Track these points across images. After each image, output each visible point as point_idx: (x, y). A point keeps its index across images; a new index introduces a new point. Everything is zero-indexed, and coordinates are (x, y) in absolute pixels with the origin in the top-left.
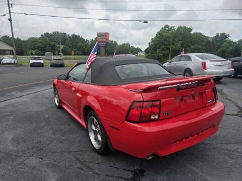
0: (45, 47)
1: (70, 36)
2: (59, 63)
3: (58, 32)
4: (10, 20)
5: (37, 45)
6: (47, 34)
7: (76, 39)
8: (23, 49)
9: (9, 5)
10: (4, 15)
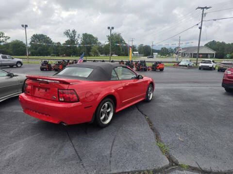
4: (200, 28)
9: (203, 15)
10: (197, 25)
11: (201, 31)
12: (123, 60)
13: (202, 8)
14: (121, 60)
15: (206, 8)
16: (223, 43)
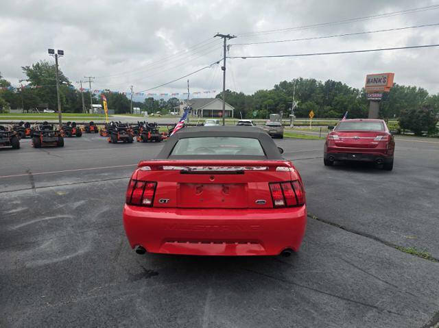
0: (277, 105)
1: (323, 83)
2: (275, 132)
3: (301, 79)
4: (224, 69)
5: (265, 103)
6: (284, 84)
7: (333, 88)
8: (245, 109)
9: (226, 48)
10: (218, 63)
11: (224, 73)
12: (95, 122)
13: (223, 36)
14: (89, 122)
15: (230, 37)
16: (242, 95)
